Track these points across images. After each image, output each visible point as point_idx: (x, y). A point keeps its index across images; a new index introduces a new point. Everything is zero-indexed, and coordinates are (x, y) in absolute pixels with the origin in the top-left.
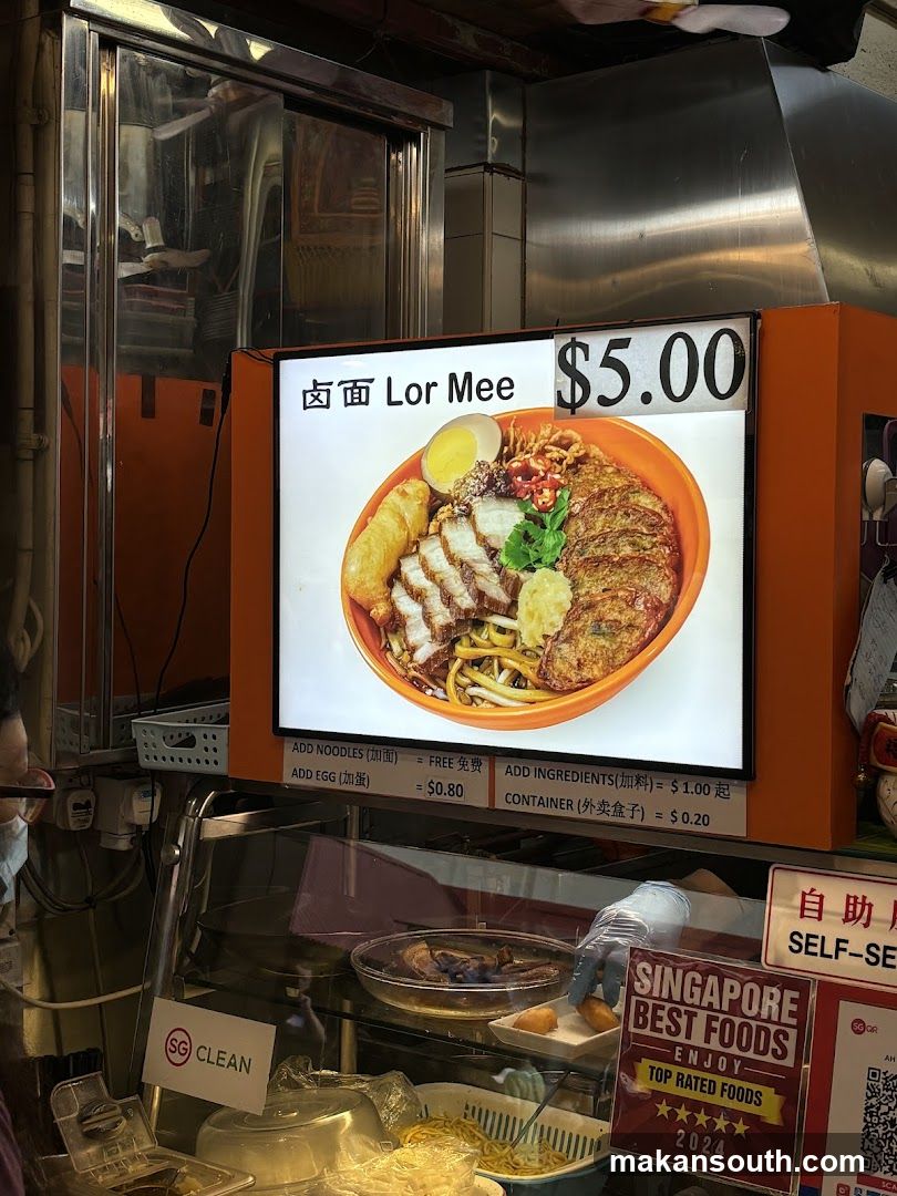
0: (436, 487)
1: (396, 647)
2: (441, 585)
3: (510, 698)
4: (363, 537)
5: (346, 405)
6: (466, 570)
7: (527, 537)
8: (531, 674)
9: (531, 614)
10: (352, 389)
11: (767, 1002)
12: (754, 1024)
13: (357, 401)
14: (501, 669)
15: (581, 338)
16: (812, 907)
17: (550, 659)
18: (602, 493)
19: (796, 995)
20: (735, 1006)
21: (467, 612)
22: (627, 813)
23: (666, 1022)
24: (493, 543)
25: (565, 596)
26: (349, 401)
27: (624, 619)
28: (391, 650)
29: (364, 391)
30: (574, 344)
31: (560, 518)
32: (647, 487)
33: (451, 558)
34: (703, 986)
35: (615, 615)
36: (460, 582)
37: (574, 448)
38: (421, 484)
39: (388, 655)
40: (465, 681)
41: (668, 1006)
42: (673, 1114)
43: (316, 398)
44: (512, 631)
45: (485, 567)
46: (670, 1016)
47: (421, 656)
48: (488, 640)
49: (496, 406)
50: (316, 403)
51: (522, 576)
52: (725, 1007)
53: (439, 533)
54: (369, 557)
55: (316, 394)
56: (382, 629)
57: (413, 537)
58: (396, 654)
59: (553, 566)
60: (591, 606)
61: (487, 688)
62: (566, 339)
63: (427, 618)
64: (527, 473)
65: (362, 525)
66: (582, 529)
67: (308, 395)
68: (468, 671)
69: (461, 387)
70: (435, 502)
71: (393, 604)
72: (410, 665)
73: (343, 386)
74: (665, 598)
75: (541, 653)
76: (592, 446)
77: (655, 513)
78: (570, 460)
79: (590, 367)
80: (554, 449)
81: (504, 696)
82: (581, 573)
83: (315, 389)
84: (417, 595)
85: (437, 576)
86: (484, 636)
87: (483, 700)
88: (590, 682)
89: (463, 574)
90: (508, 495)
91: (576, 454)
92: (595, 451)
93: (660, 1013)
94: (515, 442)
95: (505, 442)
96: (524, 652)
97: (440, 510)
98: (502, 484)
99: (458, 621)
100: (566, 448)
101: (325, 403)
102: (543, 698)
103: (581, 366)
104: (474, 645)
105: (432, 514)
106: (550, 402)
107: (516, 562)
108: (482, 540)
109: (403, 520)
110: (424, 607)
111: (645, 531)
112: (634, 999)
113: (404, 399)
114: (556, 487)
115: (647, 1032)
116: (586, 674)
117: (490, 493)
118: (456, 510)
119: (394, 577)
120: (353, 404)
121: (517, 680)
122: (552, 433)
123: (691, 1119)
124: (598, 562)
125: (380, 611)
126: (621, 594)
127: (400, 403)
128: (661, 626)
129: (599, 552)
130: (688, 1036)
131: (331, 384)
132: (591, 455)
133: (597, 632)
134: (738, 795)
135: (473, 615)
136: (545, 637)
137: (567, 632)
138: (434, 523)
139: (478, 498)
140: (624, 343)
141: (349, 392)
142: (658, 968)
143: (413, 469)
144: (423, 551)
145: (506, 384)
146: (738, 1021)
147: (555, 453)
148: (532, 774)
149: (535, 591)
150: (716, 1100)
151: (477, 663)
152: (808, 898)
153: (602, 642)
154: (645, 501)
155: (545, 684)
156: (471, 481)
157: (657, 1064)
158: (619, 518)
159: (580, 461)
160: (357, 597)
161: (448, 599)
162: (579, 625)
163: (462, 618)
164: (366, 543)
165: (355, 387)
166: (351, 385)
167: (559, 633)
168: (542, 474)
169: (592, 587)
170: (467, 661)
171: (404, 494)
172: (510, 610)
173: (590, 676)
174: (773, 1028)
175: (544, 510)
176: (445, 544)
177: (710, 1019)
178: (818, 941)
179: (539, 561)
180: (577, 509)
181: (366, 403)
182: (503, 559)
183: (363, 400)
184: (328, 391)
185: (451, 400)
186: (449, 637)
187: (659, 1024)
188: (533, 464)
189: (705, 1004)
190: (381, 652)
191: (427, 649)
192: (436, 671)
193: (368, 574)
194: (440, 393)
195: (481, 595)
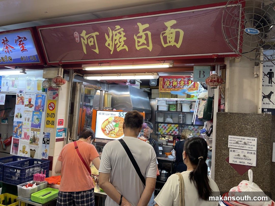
1: (105, 132)
3: (114, 136)
4: (103, 124)
6: (111, 127)
7: (116, 125)
9: (116, 130)
10: (103, 113)
14: (113, 134)
15: (121, 112)
33: (110, 126)
45: (113, 127)
47: (107, 133)
48: (112, 132)
53: (109, 124)
57: (107, 124)
60: (120, 130)
63: (108, 130)
64: (116, 121)
67: (99, 114)
68: (111, 134)
69: (112, 114)
70: (109, 122)
79: (121, 114)
84: (107, 128)
87: (112, 136)
90: (115, 122)
92: (121, 120)
96: (115, 133)
98: (115, 121)
103: (120, 114)
106: (118, 116)
107: (115, 127)
108: (112, 125)
118: (111, 123)
125: (104, 129)
127: (107, 115)
136: (117, 132)
143: (107, 120)
145: (115, 115)
147: (118, 119)
155: (116, 135)
156: (112, 121)
161: (110, 129)
172: (114, 130)
173: (120, 135)
175: (117, 123)
179: (117, 127)
181: (104, 115)
184: (101, 113)
186: (110, 131)
190: (104, 132)
191: (108, 132)
192: (108, 134)
193: (103, 127)
194: (110, 115)
195: (112, 129)
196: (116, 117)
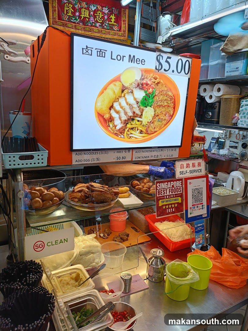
0: (124, 84)
1: (111, 125)
2: (124, 110)
3: (139, 136)
4: (102, 96)
5: (98, 56)
7: (146, 99)
8: (144, 130)
9: (145, 117)
10: (100, 52)
11: (177, 184)
12: (176, 188)
13: (101, 56)
14: (138, 130)
15: (162, 54)
16: (182, 167)
17: (149, 127)
18: (162, 91)
19: (181, 181)
20: (173, 186)
21: (130, 117)
22: (159, 157)
23: (163, 192)
24: (138, 100)
25: (153, 114)
26: (99, 55)
27: (164, 118)
28: (109, 126)
29: (103, 53)
30: (160, 55)
31: (153, 96)
32: (170, 90)
33: (127, 103)
34: (168, 185)
35: (162, 117)
36: (129, 109)
37: (157, 80)
38: (120, 83)
39: (109, 128)
40: (129, 133)
41: (163, 190)
42: (166, 207)
43: (87, 51)
44: (141, 121)
45: (135, 106)
47: (118, 128)
48: (135, 124)
49: (140, 66)
50: (87, 53)
51: (144, 109)
52: (171, 187)
53: (124, 96)
54: (104, 101)
55: (87, 50)
56: (107, 121)
57: (117, 97)
58: (111, 127)
59: (151, 106)
60: (158, 115)
61: (134, 135)
62: (159, 53)
63: (120, 118)
64: (147, 84)
65: (102, 92)
66: (158, 99)
67: (84, 50)
68: (130, 131)
69: (132, 59)
70: (123, 89)
71: (111, 114)
72: (115, 130)
73: (97, 50)
74: (172, 114)
75: (147, 126)
77: (171, 96)
78: (156, 83)
79: (163, 62)
80: (153, 79)
81: (138, 136)
82: (156, 108)
83: (87, 49)
84: (117, 112)
85: (123, 107)
86: (134, 122)
87: (133, 137)
88: (156, 132)
89: (130, 107)
90: (143, 88)
91: (158, 81)
92: (162, 81)
93: (162, 191)
94: (145, 76)
95: (142, 76)
96: (143, 126)
97: (125, 90)
98: (141, 86)
99: (128, 119)
100: (156, 80)
101: (90, 54)
102: (146, 135)
103: (161, 61)
104: (132, 125)
105: (123, 91)
106: (154, 68)
107: (143, 105)
108: (135, 99)
109: (115, 92)
111: (169, 100)
112: (157, 190)
113: (116, 59)
114: (153, 88)
115: (160, 195)
116: (156, 130)
117: (138, 88)
118: (129, 91)
119: (111, 107)
120: (100, 56)
121: (141, 132)
122: (153, 75)
123: (172, 206)
124: (160, 106)
125: (107, 116)
126: (164, 113)
127: (115, 59)
128: (170, 119)
129: (160, 104)
130: (166, 194)
131: (93, 48)
133: (159, 121)
134: (178, 149)
135: (132, 118)
136: (148, 122)
137: (153, 121)
138: (123, 93)
139: (135, 89)
140: (170, 58)
141: (99, 52)
142: (161, 184)
143: (118, 79)
144: (120, 101)
146: (173, 188)
148: (141, 152)
149: (147, 112)
150: (172, 202)
151: (132, 129)
152: (182, 165)
153: (159, 123)
154: (170, 93)
155: (147, 133)
156: (133, 84)
157: (162, 200)
158: (165, 96)
159: (158, 83)
160: (100, 113)
161: (126, 113)
162: (155, 120)
166: (99, 50)
167: (151, 121)
168: (150, 85)
169: (158, 111)
170: (130, 128)
171: (115, 85)
172: (141, 116)
174: (179, 188)
175: (150, 93)
176: (126, 99)
177: (169, 189)
178: (183, 172)
179: (148, 105)
180: (157, 94)
182: (140, 104)
183: (103, 56)
184: (92, 50)
185: (129, 62)
186: (126, 123)
187: (162, 194)
188: (148, 82)
189: (168, 187)
190: (107, 127)
191: (119, 124)
192: (122, 131)
193: (103, 106)
194: (126, 59)
195: (134, 113)
196: (145, 72)
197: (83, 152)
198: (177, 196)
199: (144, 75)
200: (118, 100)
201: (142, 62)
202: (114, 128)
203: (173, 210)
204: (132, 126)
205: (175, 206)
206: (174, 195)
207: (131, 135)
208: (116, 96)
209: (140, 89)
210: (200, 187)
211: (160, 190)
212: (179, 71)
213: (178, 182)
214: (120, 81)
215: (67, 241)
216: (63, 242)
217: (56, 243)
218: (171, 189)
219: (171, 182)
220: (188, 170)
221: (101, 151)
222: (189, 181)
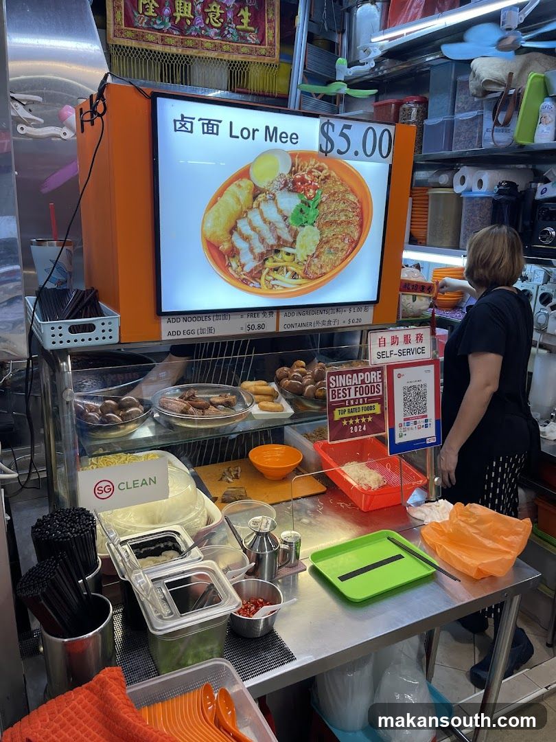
0: (257, 184)
1: (234, 264)
2: (259, 233)
3: (291, 284)
4: (215, 208)
5: (204, 133)
6: (272, 226)
7: (301, 211)
8: (300, 272)
9: (302, 246)
10: (207, 124)
11: (372, 377)
12: (369, 385)
13: (211, 132)
14: (287, 271)
15: (332, 121)
16: (382, 343)
17: (309, 265)
18: (335, 193)
19: (380, 372)
20: (363, 382)
21: (272, 246)
22: (332, 323)
23: (342, 394)
24: (286, 214)
25: (317, 239)
26: (206, 131)
27: (340, 247)
28: (231, 266)
29: (215, 127)
30: (328, 123)
31: (316, 204)
32: (353, 191)
33: (265, 220)
34: (352, 378)
35: (337, 246)
36: (269, 232)
37: (324, 172)
38: (249, 182)
39: (230, 269)
40: (270, 278)
41: (342, 388)
42: (348, 423)
43: (183, 126)
44: (293, 254)
45: (281, 225)
46: (343, 392)
47: (247, 269)
48: (281, 260)
49: (289, 147)
50: (183, 129)
51: (299, 229)
52: (360, 383)
53: (258, 207)
54: (218, 219)
55: (183, 123)
56: (226, 256)
57: (244, 209)
58: (234, 268)
59: (312, 225)
60: (328, 242)
61: (281, 281)
62: (325, 120)
63: (251, 250)
64: (303, 181)
65: (214, 202)
66: (326, 208)
67: (178, 123)
68: (271, 274)
69: (271, 134)
70: (256, 192)
71: (232, 243)
72: (242, 273)
73: (202, 122)
74: (356, 238)
75: (305, 263)
76: (332, 172)
77: (355, 203)
78: (322, 177)
79: (334, 135)
80: (316, 171)
81: (288, 283)
82: (324, 227)
83: (183, 120)
84: (246, 238)
85: (257, 229)
86: (280, 257)
87: (278, 286)
88: (325, 274)
89: (270, 228)
90: (295, 190)
91: (326, 175)
92: (333, 174)
93: (340, 392)
94: (298, 166)
95: (293, 165)
96: (298, 263)
97: (259, 196)
98: (294, 185)
99: (267, 250)
100: (321, 171)
101: (189, 130)
102: (304, 282)
103: (331, 134)
104: (275, 261)
105: (255, 198)
106: (317, 149)
107: (297, 223)
108: (280, 211)
109: (239, 200)
110: (250, 244)
111: (350, 210)
112: (331, 390)
114: (315, 188)
115: (336, 399)
116: (324, 271)
117: (285, 189)
118: (268, 197)
120: (208, 133)
121: (294, 275)
122: (316, 163)
123: (360, 421)
124: (331, 223)
125: (225, 247)
126: (340, 236)
127: (238, 137)
128: (354, 249)
129: (332, 219)
130: (349, 396)
131: (194, 119)
132: (332, 175)
133: (329, 253)
134: (371, 309)
135: (275, 248)
136: (308, 256)
137: (317, 253)
138: (256, 202)
139: (279, 191)
140: (349, 127)
141: (205, 126)
142: (337, 377)
143: (245, 174)
144: (249, 216)
145: (294, 136)
146: (364, 386)
147: (316, 173)
148: (295, 314)
149: (304, 236)
150: (361, 413)
151: (276, 269)
152: (381, 340)
153: (331, 257)
154: (351, 197)
155: (306, 276)
156: (275, 182)
157: (340, 409)
158: (341, 204)
159: (327, 178)
160: (212, 240)
161: (262, 240)
162: (322, 250)
163: (269, 249)
164: (216, 211)
165: (209, 123)
166: (207, 122)
167: (313, 254)
169: (328, 233)
170: (271, 269)
171: (239, 186)
172: (293, 245)
173: (325, 271)
174: (375, 384)
175: (310, 199)
176: (262, 213)
177: (356, 388)
178: (385, 353)
179: (307, 222)
180: (324, 199)
181: (217, 134)
182: (290, 220)
183: (215, 131)
184: (192, 123)
185: (266, 140)
186: (263, 258)
187: (340, 396)
188: (306, 177)
189: (353, 384)
190: (225, 267)
191: (250, 263)
192: (255, 275)
194: (260, 135)
195: (279, 238)
196: (298, 158)
197: (181, 317)
198: (371, 400)
199: (296, 164)
200: (247, 215)
201: (291, 138)
202: (240, 269)
203: (364, 429)
204: (275, 264)
205: (367, 420)
206: (366, 399)
207: (273, 282)
208: (242, 208)
209: (289, 191)
210: (420, 383)
211: (336, 389)
212: (369, 152)
213: (374, 373)
214: (249, 178)
215: (155, 483)
216: (148, 483)
217: (134, 484)
218: (359, 386)
219: (360, 374)
220: (396, 349)
221: (215, 314)
222: (396, 372)
